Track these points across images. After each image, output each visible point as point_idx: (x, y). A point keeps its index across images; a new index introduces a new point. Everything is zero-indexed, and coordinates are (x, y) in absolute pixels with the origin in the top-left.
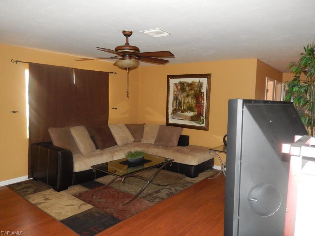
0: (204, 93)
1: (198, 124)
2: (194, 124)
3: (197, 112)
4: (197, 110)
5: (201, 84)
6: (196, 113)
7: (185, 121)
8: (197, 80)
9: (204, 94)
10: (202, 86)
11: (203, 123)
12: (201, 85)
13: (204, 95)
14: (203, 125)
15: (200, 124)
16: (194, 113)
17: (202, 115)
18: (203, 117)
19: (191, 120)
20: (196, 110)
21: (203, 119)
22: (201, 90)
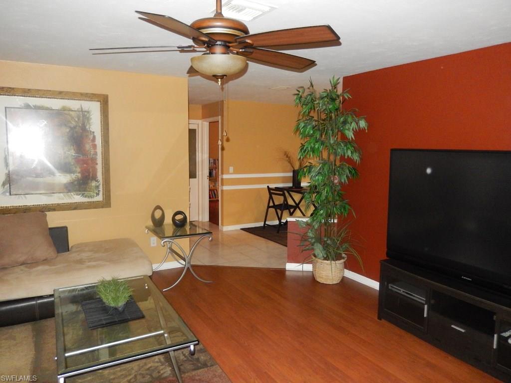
0: (93, 132)
1: (86, 197)
2: (77, 198)
3: (79, 173)
4: (81, 168)
5: (86, 113)
6: (79, 175)
7: (51, 196)
8: (74, 104)
9: (95, 134)
10: (88, 119)
11: (98, 194)
12: (85, 116)
13: (94, 137)
14: (100, 198)
15: (91, 197)
16: (74, 176)
17: (94, 178)
18: (96, 181)
19: (66, 191)
20: (78, 170)
21: (97, 187)
22: (87, 127)
